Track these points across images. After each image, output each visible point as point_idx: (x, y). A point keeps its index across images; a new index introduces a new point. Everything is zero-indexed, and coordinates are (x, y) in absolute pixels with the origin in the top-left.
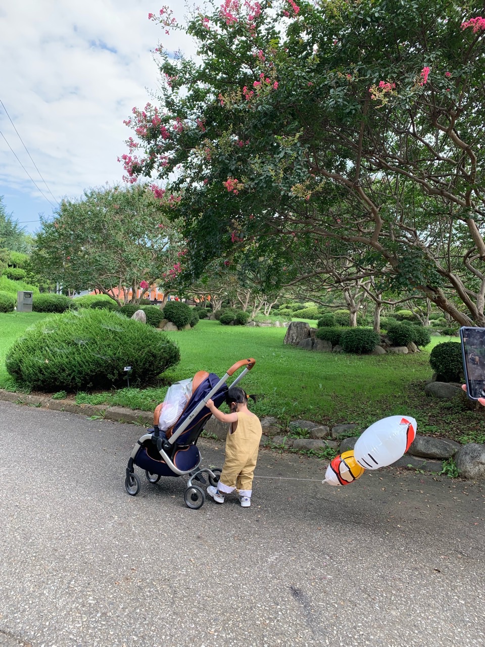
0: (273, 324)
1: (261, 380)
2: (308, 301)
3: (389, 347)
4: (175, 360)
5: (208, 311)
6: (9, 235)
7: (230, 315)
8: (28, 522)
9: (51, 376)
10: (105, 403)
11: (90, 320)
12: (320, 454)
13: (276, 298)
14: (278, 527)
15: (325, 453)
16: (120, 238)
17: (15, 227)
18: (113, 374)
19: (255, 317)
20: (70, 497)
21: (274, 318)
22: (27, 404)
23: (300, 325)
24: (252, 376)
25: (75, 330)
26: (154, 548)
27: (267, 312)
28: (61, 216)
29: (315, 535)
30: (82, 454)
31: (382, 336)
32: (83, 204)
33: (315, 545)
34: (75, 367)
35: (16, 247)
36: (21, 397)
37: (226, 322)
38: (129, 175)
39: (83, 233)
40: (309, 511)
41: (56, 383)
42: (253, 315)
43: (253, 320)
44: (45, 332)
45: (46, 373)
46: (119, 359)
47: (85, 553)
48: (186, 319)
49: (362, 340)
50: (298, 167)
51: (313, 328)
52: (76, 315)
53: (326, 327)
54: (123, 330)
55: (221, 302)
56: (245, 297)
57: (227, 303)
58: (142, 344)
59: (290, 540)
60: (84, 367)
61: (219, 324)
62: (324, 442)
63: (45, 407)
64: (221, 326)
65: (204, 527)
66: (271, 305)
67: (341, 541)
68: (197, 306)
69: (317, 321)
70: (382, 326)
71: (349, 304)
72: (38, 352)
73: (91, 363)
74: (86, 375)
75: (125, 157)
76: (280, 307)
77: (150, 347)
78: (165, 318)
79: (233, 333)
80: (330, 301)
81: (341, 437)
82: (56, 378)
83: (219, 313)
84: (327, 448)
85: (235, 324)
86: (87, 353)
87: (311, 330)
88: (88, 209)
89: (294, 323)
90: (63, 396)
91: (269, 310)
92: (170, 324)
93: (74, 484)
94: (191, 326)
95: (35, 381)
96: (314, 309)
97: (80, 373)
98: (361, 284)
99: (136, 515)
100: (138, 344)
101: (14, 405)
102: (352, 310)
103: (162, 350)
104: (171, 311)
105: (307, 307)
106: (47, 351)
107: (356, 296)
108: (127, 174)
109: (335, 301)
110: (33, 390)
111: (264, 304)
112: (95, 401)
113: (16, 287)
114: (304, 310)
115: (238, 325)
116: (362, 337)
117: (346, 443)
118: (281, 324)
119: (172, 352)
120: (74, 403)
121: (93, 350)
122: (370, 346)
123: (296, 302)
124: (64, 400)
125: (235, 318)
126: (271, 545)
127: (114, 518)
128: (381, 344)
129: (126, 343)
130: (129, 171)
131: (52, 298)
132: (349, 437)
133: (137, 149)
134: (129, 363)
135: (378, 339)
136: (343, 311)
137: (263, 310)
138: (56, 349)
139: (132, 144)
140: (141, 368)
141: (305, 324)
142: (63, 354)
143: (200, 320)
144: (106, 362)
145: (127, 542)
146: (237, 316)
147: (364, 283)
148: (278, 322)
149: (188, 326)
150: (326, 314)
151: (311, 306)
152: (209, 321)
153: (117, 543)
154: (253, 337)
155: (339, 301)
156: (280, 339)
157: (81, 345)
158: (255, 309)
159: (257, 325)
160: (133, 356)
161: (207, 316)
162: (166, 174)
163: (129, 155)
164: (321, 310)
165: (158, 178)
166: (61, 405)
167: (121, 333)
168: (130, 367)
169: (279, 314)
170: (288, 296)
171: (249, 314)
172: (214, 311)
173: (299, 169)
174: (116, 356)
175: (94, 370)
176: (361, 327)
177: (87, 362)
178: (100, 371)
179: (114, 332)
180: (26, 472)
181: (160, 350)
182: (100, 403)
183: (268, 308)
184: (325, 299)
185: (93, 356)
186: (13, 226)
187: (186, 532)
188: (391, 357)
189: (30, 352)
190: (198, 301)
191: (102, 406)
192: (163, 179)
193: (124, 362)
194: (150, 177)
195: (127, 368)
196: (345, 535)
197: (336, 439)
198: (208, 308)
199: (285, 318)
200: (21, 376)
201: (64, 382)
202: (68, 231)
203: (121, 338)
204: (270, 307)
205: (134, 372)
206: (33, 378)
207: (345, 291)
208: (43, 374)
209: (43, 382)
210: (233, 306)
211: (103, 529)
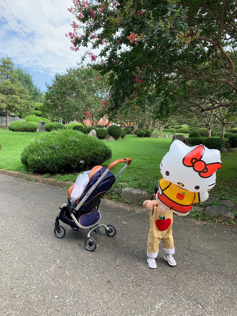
0: (165, 136)
1: (157, 167)
2: (184, 124)
3: (229, 148)
4: (109, 157)
5: (131, 130)
6: (36, 95)
7: (142, 132)
8: (3, 263)
9: (42, 166)
10: (70, 180)
11: (62, 135)
12: (192, 215)
13: (166, 122)
14: (164, 275)
15: (195, 215)
16: (84, 92)
17: (39, 91)
18: (75, 165)
19: (155, 133)
20: (35, 244)
21: (165, 133)
22: (30, 180)
23: (179, 136)
24: (152, 165)
25: (54, 141)
26: (77, 291)
27: (161, 130)
28: (55, 82)
29: (190, 283)
30: (51, 212)
31: (225, 142)
32: (66, 75)
33: (190, 294)
34: (54, 161)
35: (40, 101)
36: (28, 176)
37: (140, 136)
38: (74, 46)
39: (66, 91)
40: (186, 261)
41: (45, 169)
42: (154, 132)
43: (154, 135)
44: (39, 141)
45: (39, 164)
46: (77, 156)
47: (30, 293)
48: (119, 134)
49: (214, 144)
50: (181, 22)
51: (187, 138)
52: (56, 132)
53: (194, 137)
54: (80, 141)
55: (138, 126)
56: (150, 122)
57: (141, 126)
58: (90, 148)
59: (172, 287)
60: (59, 161)
61: (137, 137)
62: (194, 208)
63: (39, 182)
64: (137, 138)
65: (113, 272)
66: (164, 126)
67: (209, 291)
68: (126, 128)
69: (188, 134)
70: (225, 136)
71: (207, 125)
72: (35, 153)
73: (62, 158)
74: (60, 165)
75: (70, 34)
76: (169, 127)
77: (95, 149)
78: (109, 134)
79: (143, 141)
80: (196, 124)
81: (205, 205)
82: (45, 166)
83: (137, 131)
84: (196, 212)
85: (145, 137)
86: (60, 153)
87: (186, 139)
88: (69, 78)
89: (176, 135)
90: (48, 176)
91: (163, 129)
92: (111, 137)
93: (40, 233)
94: (122, 138)
95: (34, 168)
96: (187, 128)
97: (57, 164)
98: (214, 113)
99: (71, 260)
100: (87, 148)
101: (24, 181)
102: (209, 128)
103: (101, 151)
104: (111, 131)
105: (183, 127)
106: (39, 152)
107: (211, 120)
108: (73, 45)
109: (198, 123)
110: (34, 173)
111: (160, 126)
112: (65, 179)
113: (39, 120)
114: (182, 128)
115: (146, 137)
116: (214, 143)
117: (208, 209)
118: (169, 136)
119: (107, 152)
120: (54, 180)
121: (63, 151)
122: (219, 147)
123: (177, 125)
124: (49, 179)
125: (145, 133)
126: (158, 291)
127: (57, 262)
128: (225, 146)
129: (81, 148)
130: (74, 44)
131: (55, 125)
132: (210, 205)
133: (78, 29)
134: (83, 159)
135: (223, 143)
136: (202, 129)
137: (159, 129)
138: (44, 151)
139: (75, 26)
140: (89, 161)
141: (182, 136)
142: (47, 154)
143: (127, 135)
144: (70, 158)
145: (60, 284)
146: (146, 132)
147: (216, 113)
148: (167, 135)
149: (120, 138)
150: (193, 130)
151: (185, 127)
152: (132, 135)
153: (53, 284)
154: (154, 143)
155: (200, 124)
156: (168, 144)
157: (57, 149)
158: (155, 129)
159: (156, 137)
160: (85, 155)
161: (131, 133)
162: (97, 45)
163: (73, 33)
164: (191, 128)
165: (92, 48)
166: (47, 181)
167: (79, 142)
168: (83, 161)
169: (168, 131)
170: (173, 121)
171: (152, 131)
172: (134, 130)
173: (181, 24)
174: (76, 154)
175: (64, 162)
176: (214, 137)
177: (60, 158)
178: (67, 163)
179: (75, 142)
180: (15, 224)
181: (100, 151)
182: (67, 181)
183: (162, 128)
184: (193, 122)
185: (63, 154)
186: (38, 90)
187: (100, 276)
188: (230, 154)
189: (31, 153)
190: (126, 125)
191: (68, 182)
192: (96, 48)
193: (80, 158)
194: (87, 46)
195: (82, 161)
196: (212, 285)
197: (202, 206)
198: (131, 129)
199: (171, 133)
200: (28, 165)
201: (49, 169)
202: (59, 90)
203: (78, 145)
204: (163, 128)
205: (86, 163)
206: (33, 166)
207: (205, 118)
208: (38, 164)
209: (38, 168)
210: (144, 127)
211: (48, 271)
